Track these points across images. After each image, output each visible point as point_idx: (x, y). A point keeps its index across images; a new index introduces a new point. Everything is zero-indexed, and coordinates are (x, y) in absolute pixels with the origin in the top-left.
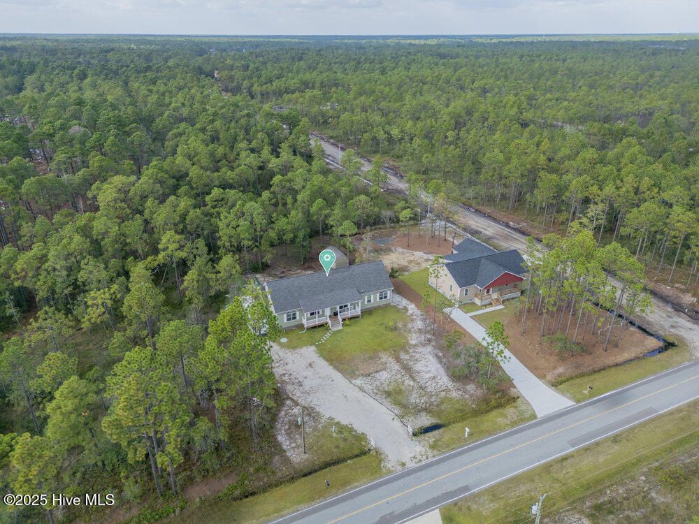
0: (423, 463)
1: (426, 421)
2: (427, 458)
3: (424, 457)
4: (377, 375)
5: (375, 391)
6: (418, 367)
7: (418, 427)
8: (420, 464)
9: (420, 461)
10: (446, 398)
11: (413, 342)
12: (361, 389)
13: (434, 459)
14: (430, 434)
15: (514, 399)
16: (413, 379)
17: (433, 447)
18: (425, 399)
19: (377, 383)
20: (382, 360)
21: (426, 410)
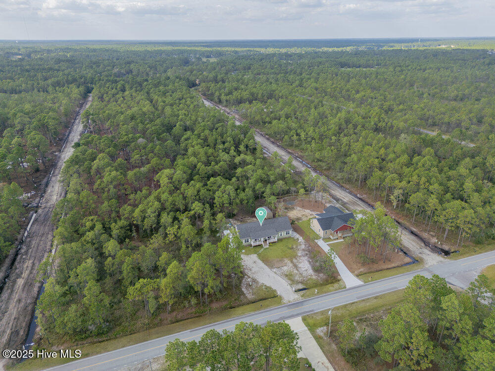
1: (301, 286)
3: (298, 299)
4: (282, 268)
5: (281, 274)
6: (300, 265)
7: (297, 288)
8: (296, 302)
11: (299, 255)
12: (275, 273)
13: (302, 300)
14: (302, 292)
15: (339, 280)
16: (297, 270)
17: (302, 296)
18: (301, 278)
19: (282, 271)
20: (285, 262)
21: (301, 283)
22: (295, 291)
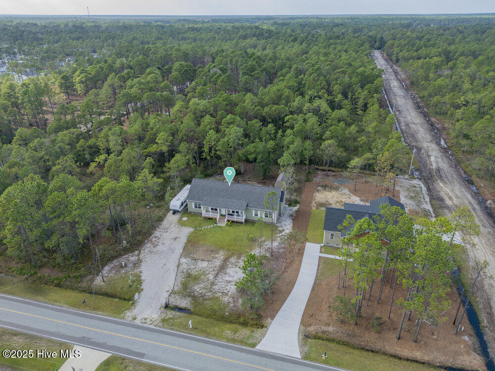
0: (145, 325)
1: (184, 303)
2: (151, 324)
3: (151, 322)
4: (200, 262)
5: (185, 270)
6: (230, 270)
7: (175, 304)
8: (142, 325)
9: (146, 323)
10: (218, 298)
13: (154, 327)
14: (174, 313)
15: (262, 327)
16: (216, 275)
17: (163, 321)
18: (204, 291)
19: (193, 267)
20: (217, 255)
21: (194, 298)
22: (167, 306)
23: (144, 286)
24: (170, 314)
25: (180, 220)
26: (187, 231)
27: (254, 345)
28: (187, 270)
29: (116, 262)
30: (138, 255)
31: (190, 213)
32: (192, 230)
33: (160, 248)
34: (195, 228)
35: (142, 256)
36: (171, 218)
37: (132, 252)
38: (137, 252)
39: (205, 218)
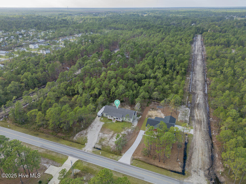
1: (99, 147)
4: (105, 134)
7: (97, 147)
12: (99, 135)
14: (96, 149)
15: (121, 155)
16: (110, 139)
17: (93, 151)
18: (105, 144)
19: (103, 136)
20: (111, 133)
21: (102, 146)
22: (94, 148)
23: (88, 141)
24: (95, 150)
25: (101, 119)
26: (103, 123)
27: (118, 160)
28: (101, 137)
29: (80, 133)
30: (87, 131)
31: (104, 117)
32: (104, 123)
33: (93, 129)
34: (105, 122)
35: (88, 131)
36: (98, 119)
37: (85, 130)
38: (86, 130)
39: (109, 119)
